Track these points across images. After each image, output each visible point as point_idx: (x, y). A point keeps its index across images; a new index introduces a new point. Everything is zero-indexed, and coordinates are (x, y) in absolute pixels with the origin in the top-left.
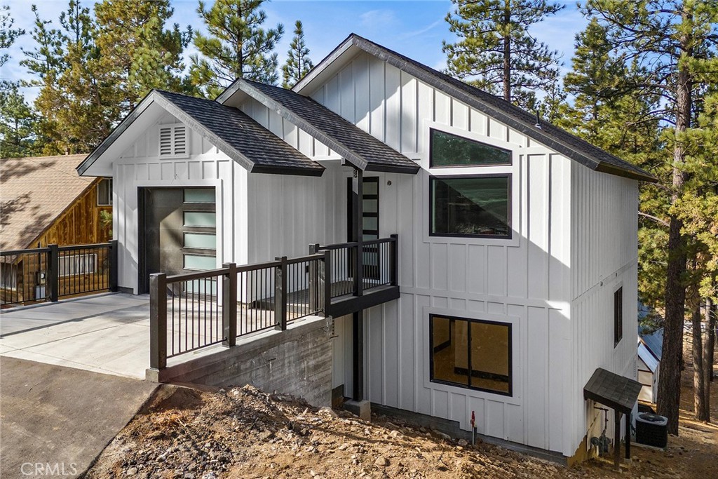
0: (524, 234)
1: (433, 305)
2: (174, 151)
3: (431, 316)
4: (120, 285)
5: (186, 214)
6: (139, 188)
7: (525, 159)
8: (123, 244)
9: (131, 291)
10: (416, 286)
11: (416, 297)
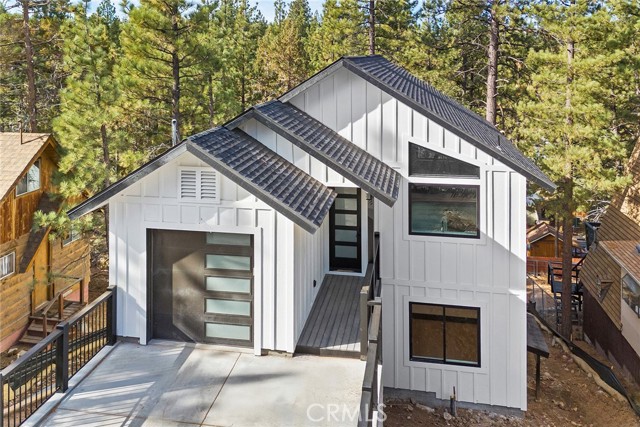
0: (490, 235)
1: (412, 294)
2: (200, 196)
3: (411, 303)
4: (119, 334)
5: (208, 256)
6: (149, 231)
7: (490, 174)
8: (125, 290)
9: (135, 341)
10: (397, 278)
11: (397, 288)
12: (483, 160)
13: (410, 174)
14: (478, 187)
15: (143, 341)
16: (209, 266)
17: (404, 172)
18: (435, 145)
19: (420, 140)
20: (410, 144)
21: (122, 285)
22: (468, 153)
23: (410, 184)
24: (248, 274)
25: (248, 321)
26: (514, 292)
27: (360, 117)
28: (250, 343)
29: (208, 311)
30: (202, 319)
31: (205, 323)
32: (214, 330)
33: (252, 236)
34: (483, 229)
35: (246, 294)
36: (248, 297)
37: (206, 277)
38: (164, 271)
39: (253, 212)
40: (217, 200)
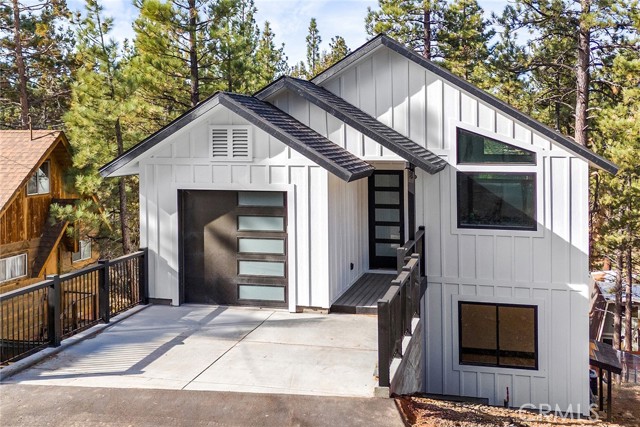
0: (548, 226)
1: (462, 292)
2: (232, 154)
3: (460, 303)
4: (151, 296)
5: (241, 218)
6: (179, 191)
7: (547, 160)
8: (156, 251)
9: (168, 302)
10: (445, 275)
11: (444, 286)
12: (540, 145)
13: (458, 162)
14: (533, 175)
15: (176, 302)
16: (241, 228)
17: (452, 159)
18: (485, 130)
19: (469, 125)
20: (459, 130)
21: (153, 247)
22: (523, 137)
23: (459, 174)
24: (282, 235)
25: (282, 282)
26: (574, 287)
27: (402, 101)
28: (284, 304)
29: (241, 273)
30: (235, 281)
31: (239, 285)
32: (247, 292)
33: (285, 193)
34: (540, 220)
35: (280, 255)
36: (282, 258)
37: (238, 239)
38: (195, 234)
39: (286, 169)
40: (249, 158)
